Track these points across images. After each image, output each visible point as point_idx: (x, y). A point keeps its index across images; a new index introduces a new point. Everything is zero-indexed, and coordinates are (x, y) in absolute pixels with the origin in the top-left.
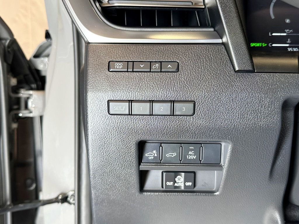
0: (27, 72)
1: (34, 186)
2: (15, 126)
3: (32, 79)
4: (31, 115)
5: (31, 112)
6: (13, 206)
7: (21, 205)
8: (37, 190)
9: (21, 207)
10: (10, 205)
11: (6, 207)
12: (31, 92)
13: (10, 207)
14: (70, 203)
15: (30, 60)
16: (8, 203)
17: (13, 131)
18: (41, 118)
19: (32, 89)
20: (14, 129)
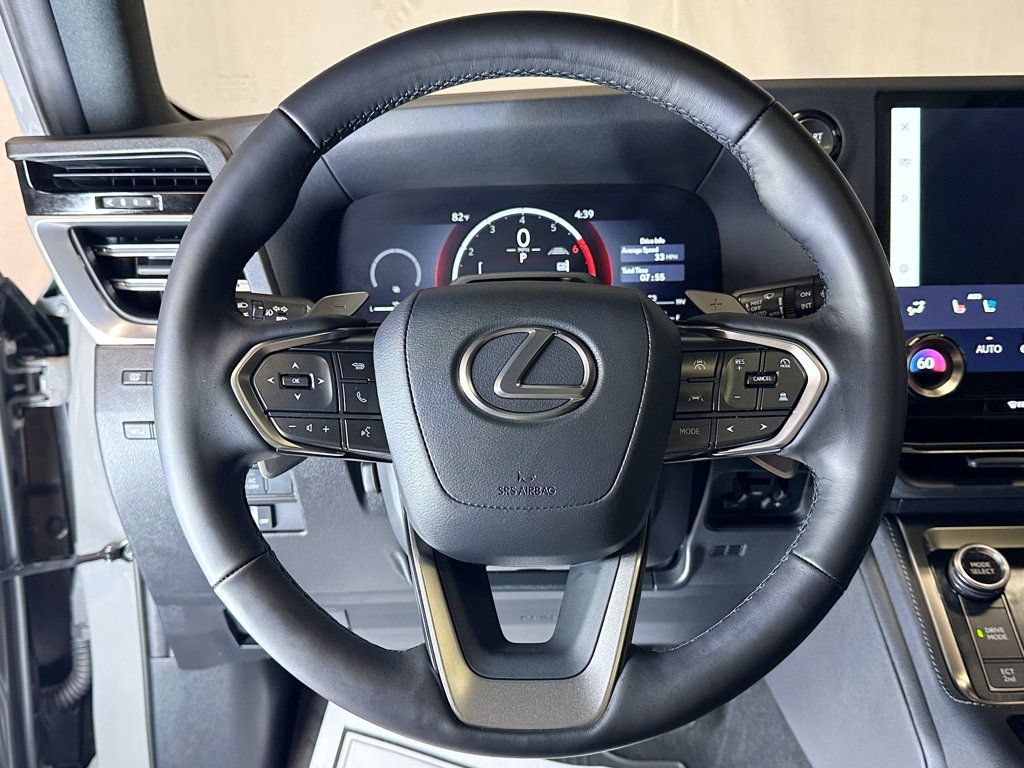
0: (35, 325)
1: (65, 532)
2: (19, 424)
3: (45, 336)
4: (48, 404)
5: (47, 399)
6: (22, 567)
7: (38, 565)
8: (71, 539)
9: (39, 567)
10: (18, 565)
11: (11, 568)
12: (44, 362)
13: (18, 569)
14: (127, 560)
15: (39, 303)
16: (16, 562)
17: (18, 432)
18: (67, 405)
19: (47, 355)
20: (18, 429)
